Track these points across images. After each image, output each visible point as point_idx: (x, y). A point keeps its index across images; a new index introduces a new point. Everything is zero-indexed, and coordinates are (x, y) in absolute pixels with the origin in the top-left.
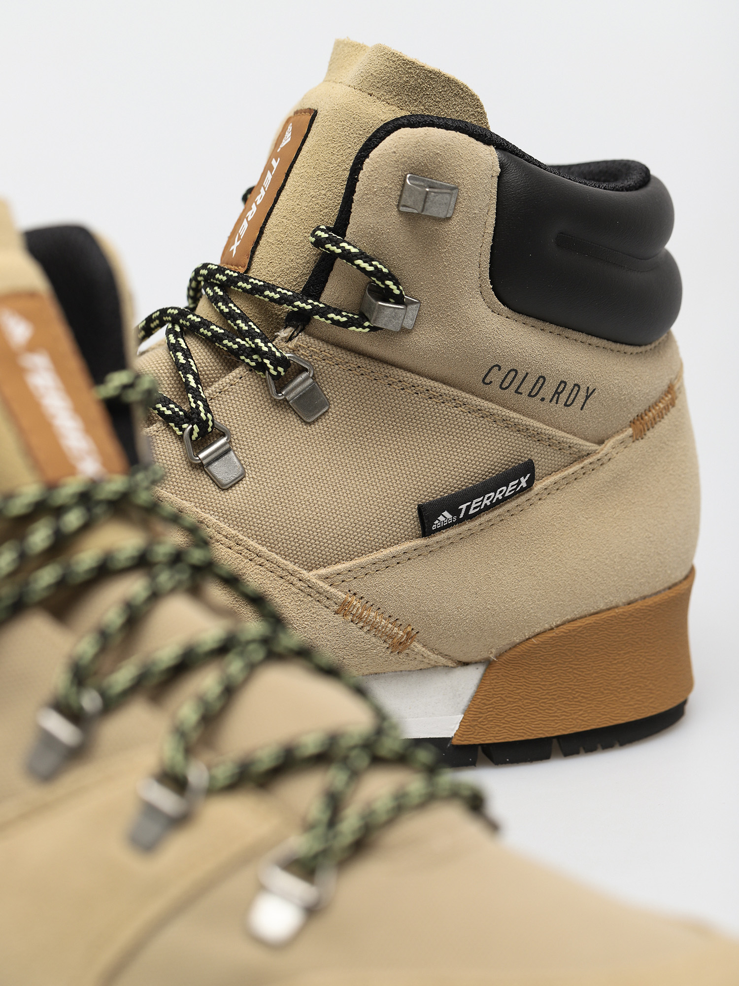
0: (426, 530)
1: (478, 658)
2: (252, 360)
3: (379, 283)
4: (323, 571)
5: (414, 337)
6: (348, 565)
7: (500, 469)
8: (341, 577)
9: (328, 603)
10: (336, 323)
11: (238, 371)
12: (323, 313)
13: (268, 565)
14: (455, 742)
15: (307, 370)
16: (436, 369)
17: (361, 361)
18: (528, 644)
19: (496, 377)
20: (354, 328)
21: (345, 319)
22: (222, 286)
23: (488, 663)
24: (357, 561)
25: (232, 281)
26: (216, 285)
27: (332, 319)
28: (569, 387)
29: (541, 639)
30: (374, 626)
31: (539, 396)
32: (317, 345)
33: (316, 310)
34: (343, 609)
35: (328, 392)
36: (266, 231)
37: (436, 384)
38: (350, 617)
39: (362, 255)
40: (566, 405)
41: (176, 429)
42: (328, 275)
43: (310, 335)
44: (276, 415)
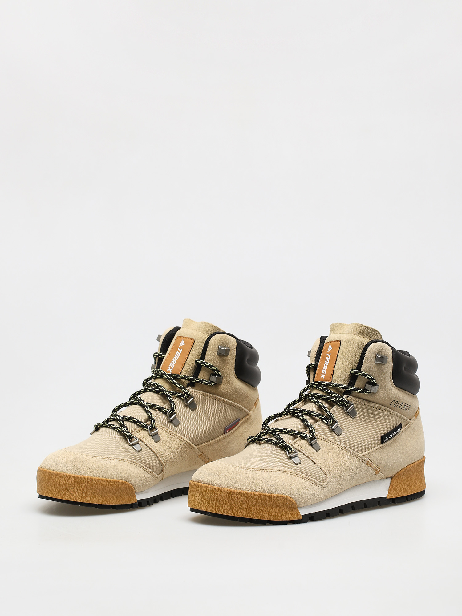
0: (382, 442)
1: (389, 476)
2: (340, 403)
3: (372, 381)
4: (363, 454)
5: (377, 394)
6: (368, 452)
7: (395, 426)
8: (367, 455)
9: (364, 462)
10: (360, 392)
11: (336, 407)
12: (357, 390)
13: (352, 453)
14: (388, 498)
15: (352, 405)
16: (381, 402)
17: (364, 401)
18: (401, 472)
19: (393, 404)
20: (364, 393)
21: (362, 391)
22: (324, 386)
23: (392, 478)
24: (370, 451)
25: (328, 384)
26: (322, 386)
27: (359, 391)
28: (407, 405)
29: (403, 470)
30: (373, 467)
31: (401, 408)
32: (354, 398)
33: (354, 389)
34: (367, 463)
35: (357, 410)
36: (335, 371)
37: (381, 406)
38: (369, 465)
39: (367, 374)
40: (405, 410)
41: (325, 422)
42: (356, 380)
43: (352, 396)
44: (346, 416)
